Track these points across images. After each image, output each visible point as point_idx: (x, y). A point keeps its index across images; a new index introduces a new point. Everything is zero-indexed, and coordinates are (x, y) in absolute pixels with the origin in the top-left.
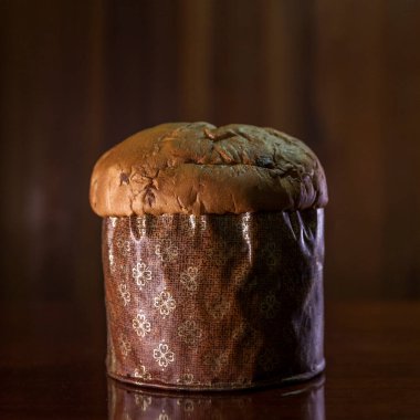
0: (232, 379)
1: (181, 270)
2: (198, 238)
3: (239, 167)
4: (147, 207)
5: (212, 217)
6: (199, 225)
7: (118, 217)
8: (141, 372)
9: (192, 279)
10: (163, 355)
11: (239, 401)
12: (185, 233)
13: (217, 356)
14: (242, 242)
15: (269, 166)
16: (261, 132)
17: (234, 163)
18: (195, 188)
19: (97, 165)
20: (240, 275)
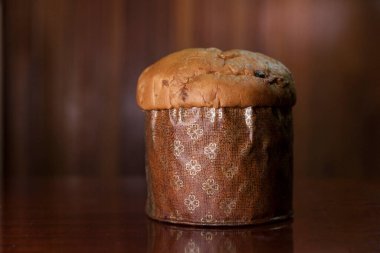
0: (238, 218)
1: (205, 145)
2: (217, 123)
3: (243, 77)
4: (182, 101)
5: (226, 110)
6: (217, 115)
7: (159, 110)
8: (175, 214)
9: (213, 151)
10: (191, 203)
11: (242, 233)
12: (208, 120)
13: (228, 203)
14: (245, 127)
15: (262, 76)
16: (254, 55)
17: (238, 74)
18: (215, 90)
19: (142, 76)
20: (244, 149)
